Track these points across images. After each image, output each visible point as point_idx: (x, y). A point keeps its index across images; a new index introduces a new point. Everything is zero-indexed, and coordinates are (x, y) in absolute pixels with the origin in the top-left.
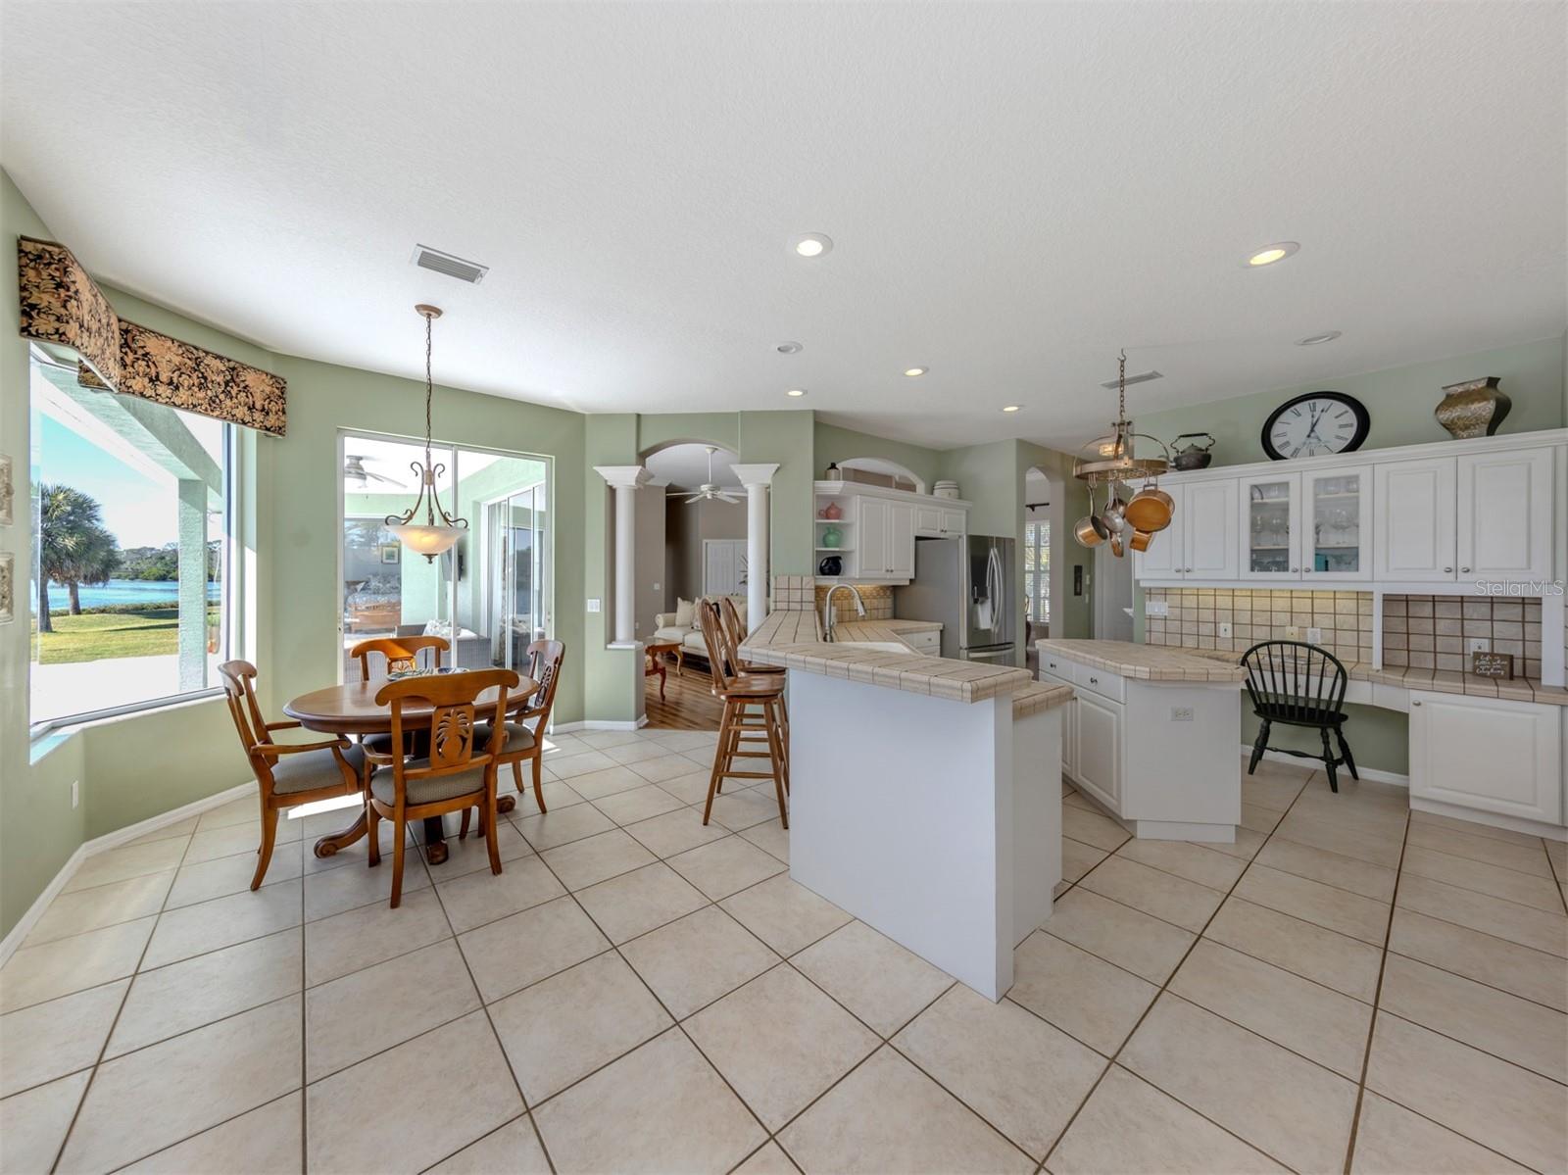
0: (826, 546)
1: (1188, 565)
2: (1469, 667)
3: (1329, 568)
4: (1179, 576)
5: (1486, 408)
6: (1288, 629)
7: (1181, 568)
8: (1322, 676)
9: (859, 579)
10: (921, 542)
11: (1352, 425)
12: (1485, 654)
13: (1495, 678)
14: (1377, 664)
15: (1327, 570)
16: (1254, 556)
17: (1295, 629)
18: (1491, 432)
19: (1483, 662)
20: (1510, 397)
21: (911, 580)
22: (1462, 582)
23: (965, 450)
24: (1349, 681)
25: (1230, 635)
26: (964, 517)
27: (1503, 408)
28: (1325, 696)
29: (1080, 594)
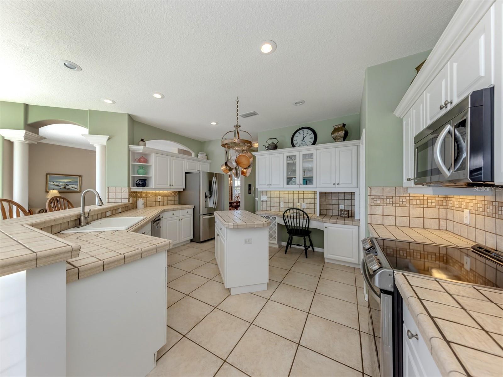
0: (139, 174)
1: (270, 183)
2: (339, 215)
3: (307, 183)
4: (268, 186)
5: (342, 133)
6: (298, 204)
7: (268, 184)
8: (303, 219)
9: (154, 188)
10: (187, 174)
11: (313, 138)
12: (343, 210)
13: (345, 217)
14: (318, 215)
15: (306, 184)
16: (288, 180)
17: (299, 204)
18: (344, 140)
19: (342, 213)
20: (348, 130)
21: (184, 189)
22: (337, 188)
23: (210, 142)
24: (310, 221)
25: (283, 207)
26: (209, 166)
27: (346, 134)
28: (304, 226)
29: (251, 194)
